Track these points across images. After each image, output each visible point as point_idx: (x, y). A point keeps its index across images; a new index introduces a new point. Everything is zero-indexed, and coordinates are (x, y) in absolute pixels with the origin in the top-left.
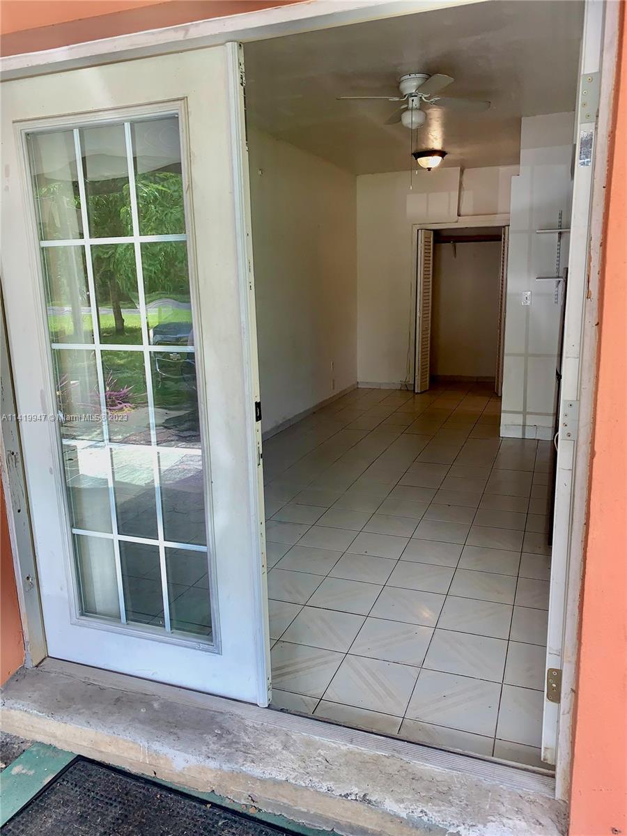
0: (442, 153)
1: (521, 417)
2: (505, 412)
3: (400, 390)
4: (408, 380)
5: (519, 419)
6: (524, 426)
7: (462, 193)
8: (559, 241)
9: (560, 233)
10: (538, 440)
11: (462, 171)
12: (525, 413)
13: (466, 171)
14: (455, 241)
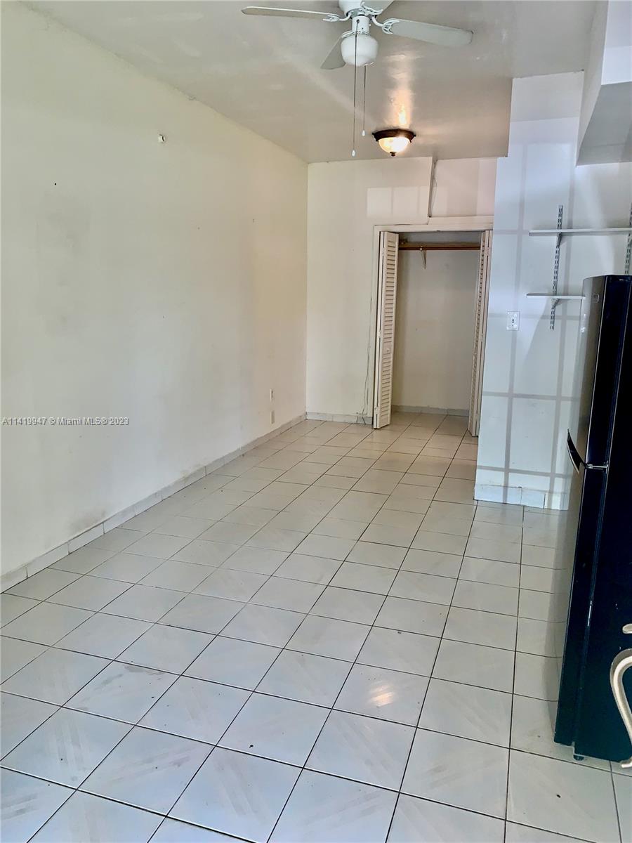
0: (410, 135)
1: (502, 474)
2: (482, 467)
3: (357, 423)
4: (365, 412)
5: (499, 478)
6: (506, 487)
7: (434, 188)
8: (558, 246)
9: (561, 236)
10: (524, 506)
11: (435, 163)
12: (507, 470)
13: (439, 162)
14: (425, 248)
